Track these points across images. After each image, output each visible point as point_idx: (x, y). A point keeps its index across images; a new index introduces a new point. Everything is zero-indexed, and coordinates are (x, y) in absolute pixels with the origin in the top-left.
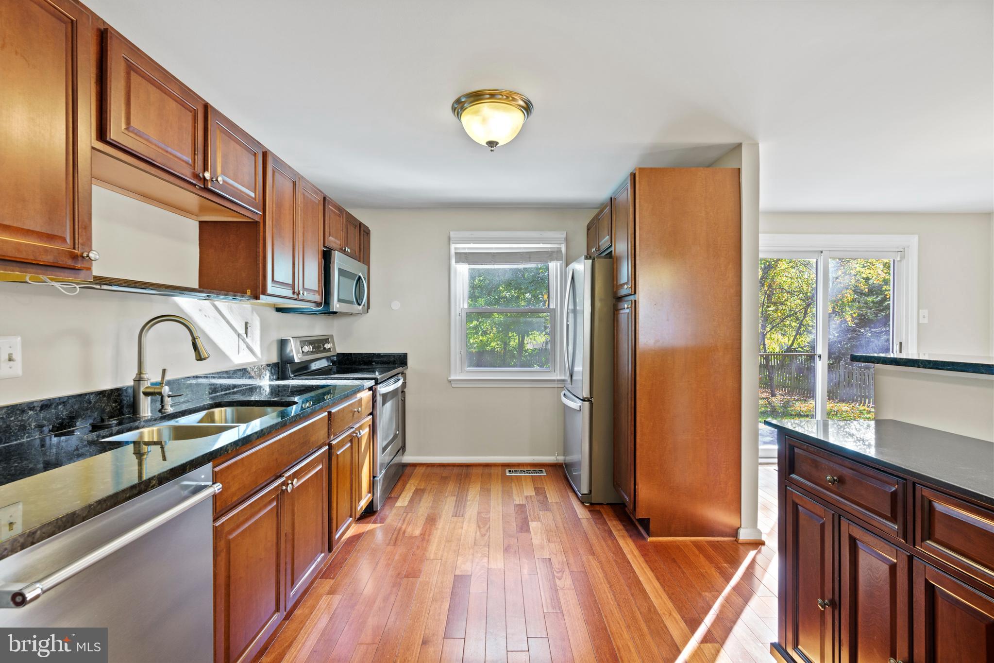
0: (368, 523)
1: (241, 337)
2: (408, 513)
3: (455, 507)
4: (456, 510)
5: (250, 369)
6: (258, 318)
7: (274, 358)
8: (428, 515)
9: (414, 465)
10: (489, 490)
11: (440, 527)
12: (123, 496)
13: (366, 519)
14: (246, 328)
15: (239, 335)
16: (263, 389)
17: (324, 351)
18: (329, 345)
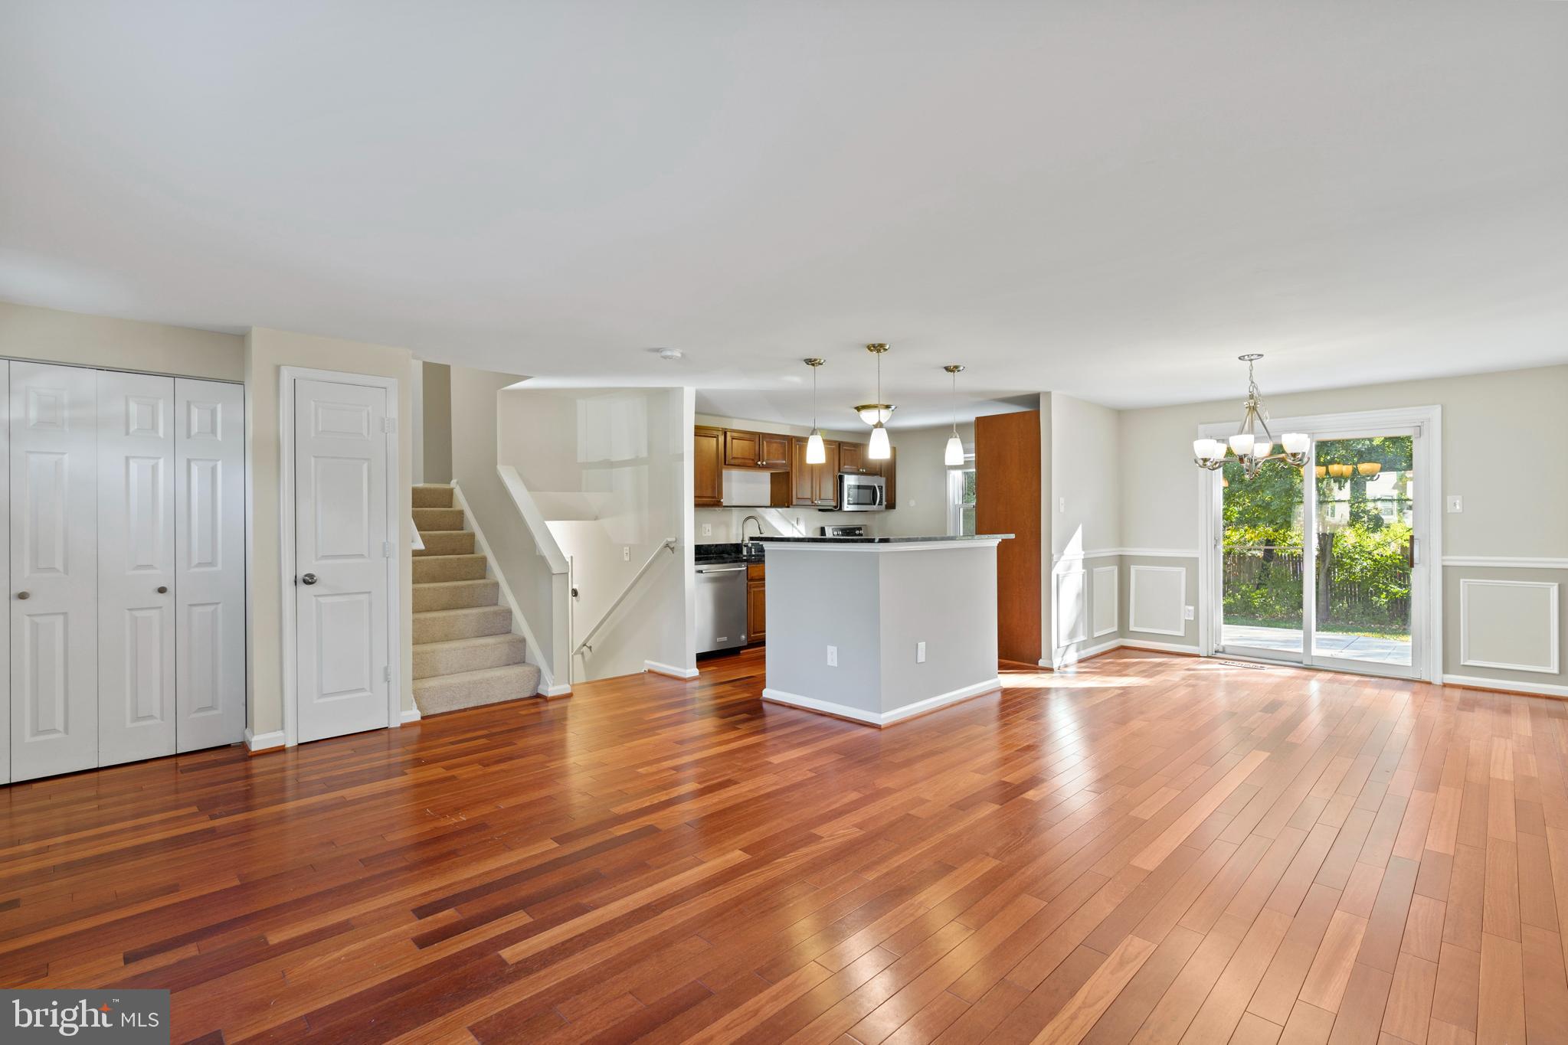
6: (808, 516)
17: (856, 535)
18: (861, 532)
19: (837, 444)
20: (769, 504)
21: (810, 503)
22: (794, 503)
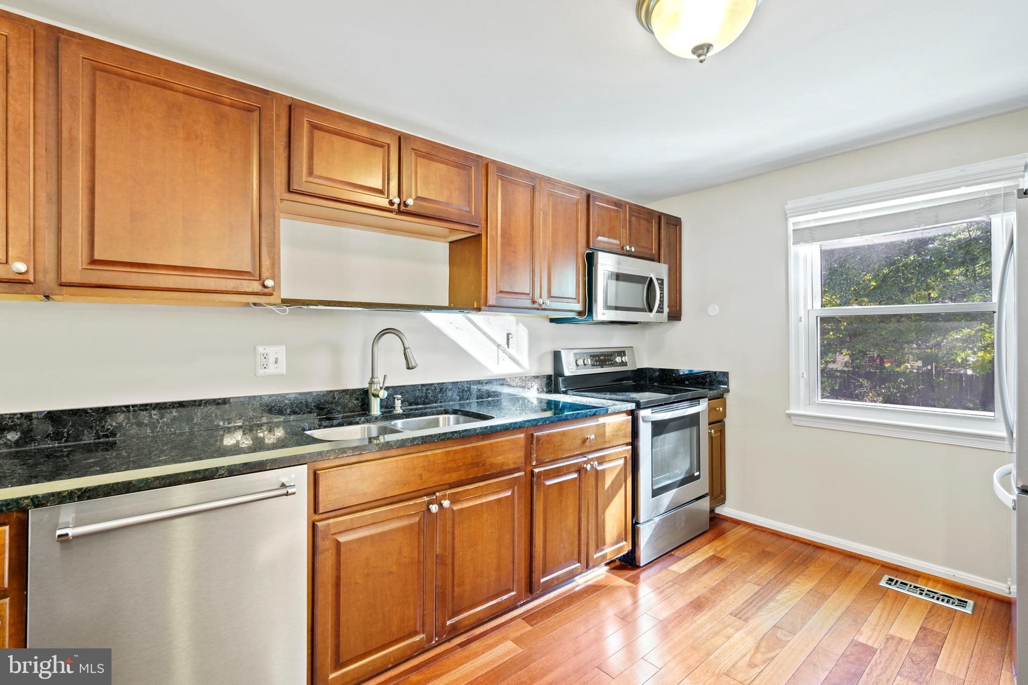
0: (620, 576)
1: (500, 347)
2: (675, 584)
3: (746, 602)
4: (743, 607)
5: (509, 380)
6: (525, 329)
7: (549, 370)
8: (699, 597)
9: (737, 522)
10: (825, 597)
11: (699, 622)
12: (184, 478)
13: (623, 571)
14: (508, 339)
15: (499, 346)
16: (529, 401)
17: (615, 364)
18: (625, 359)
19: (584, 194)
20: (446, 303)
21: (528, 303)
22: (492, 301)
